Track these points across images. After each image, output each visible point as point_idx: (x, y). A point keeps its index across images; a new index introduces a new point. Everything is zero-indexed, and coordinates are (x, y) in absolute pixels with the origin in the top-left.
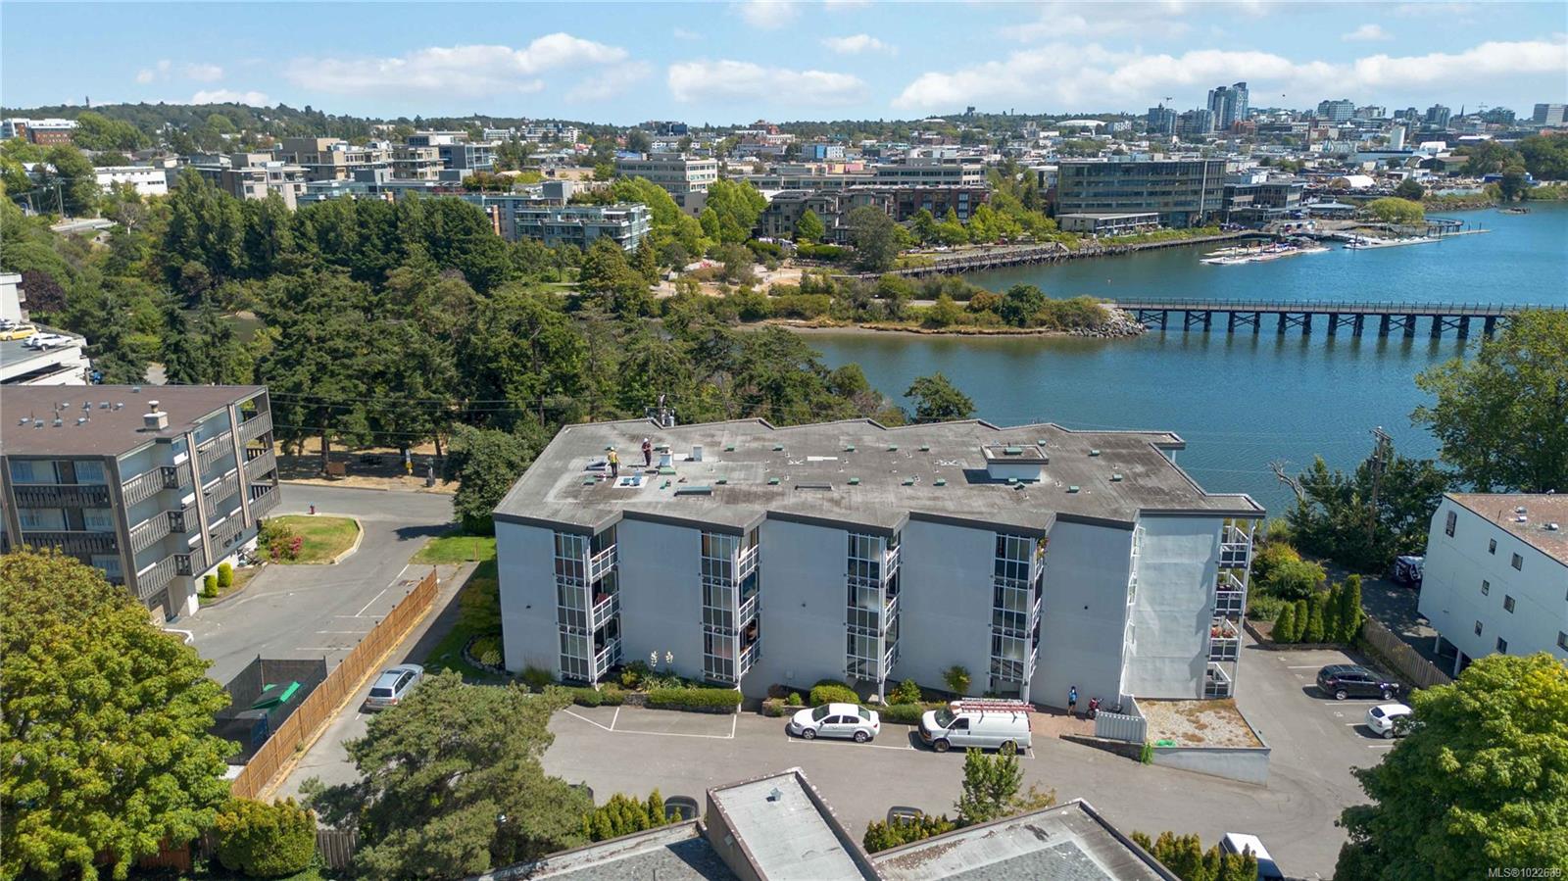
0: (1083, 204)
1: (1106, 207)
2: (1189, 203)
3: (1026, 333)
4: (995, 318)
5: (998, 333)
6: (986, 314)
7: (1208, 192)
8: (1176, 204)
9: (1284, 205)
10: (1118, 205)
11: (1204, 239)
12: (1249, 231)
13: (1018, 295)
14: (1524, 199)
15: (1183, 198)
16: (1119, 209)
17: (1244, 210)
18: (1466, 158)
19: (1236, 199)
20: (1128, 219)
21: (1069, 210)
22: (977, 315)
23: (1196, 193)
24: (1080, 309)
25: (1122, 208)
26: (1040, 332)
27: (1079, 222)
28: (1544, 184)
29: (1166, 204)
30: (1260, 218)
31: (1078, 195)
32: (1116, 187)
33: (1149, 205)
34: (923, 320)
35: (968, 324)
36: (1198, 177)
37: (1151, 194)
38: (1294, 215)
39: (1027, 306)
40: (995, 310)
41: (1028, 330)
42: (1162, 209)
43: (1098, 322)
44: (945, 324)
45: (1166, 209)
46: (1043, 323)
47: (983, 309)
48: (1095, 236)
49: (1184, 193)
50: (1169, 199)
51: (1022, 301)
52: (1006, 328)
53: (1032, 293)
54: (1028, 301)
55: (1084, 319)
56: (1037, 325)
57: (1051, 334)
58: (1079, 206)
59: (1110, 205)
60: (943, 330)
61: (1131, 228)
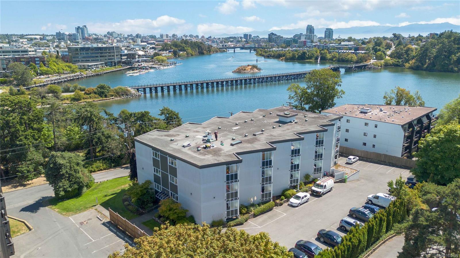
0: (80, 60)
1: (88, 61)
2: (112, 59)
3: (109, 99)
4: (97, 96)
5: (100, 100)
6: (92, 95)
7: (117, 56)
8: (109, 59)
9: (135, 59)
10: (92, 60)
11: (118, 69)
12: (129, 67)
13: (102, 87)
14: (179, 56)
15: (110, 58)
16: (92, 61)
17: (125, 61)
18: (161, 46)
19: (123, 57)
20: (96, 64)
21: (76, 62)
22: (90, 95)
23: (113, 56)
24: (123, 90)
25: (93, 61)
26: (113, 99)
27: (82, 66)
28: (181, 52)
29: (106, 59)
30: (131, 63)
31: (78, 57)
32: (90, 55)
33: (101, 60)
34: (70, 99)
35: (88, 99)
36: (113, 51)
37: (101, 56)
38: (138, 62)
39: (106, 91)
40: (95, 93)
41: (109, 98)
42: (105, 61)
43: (129, 93)
44: (80, 100)
45: (106, 61)
46: (112, 96)
47: (90, 93)
48: (89, 70)
49: (110, 56)
50: (106, 58)
51: (104, 89)
52: (101, 99)
53: (107, 87)
54: (106, 89)
55: (125, 93)
56: (111, 96)
57: (116, 99)
58: (79, 61)
59: (89, 60)
60: (80, 102)
61: (98, 67)
